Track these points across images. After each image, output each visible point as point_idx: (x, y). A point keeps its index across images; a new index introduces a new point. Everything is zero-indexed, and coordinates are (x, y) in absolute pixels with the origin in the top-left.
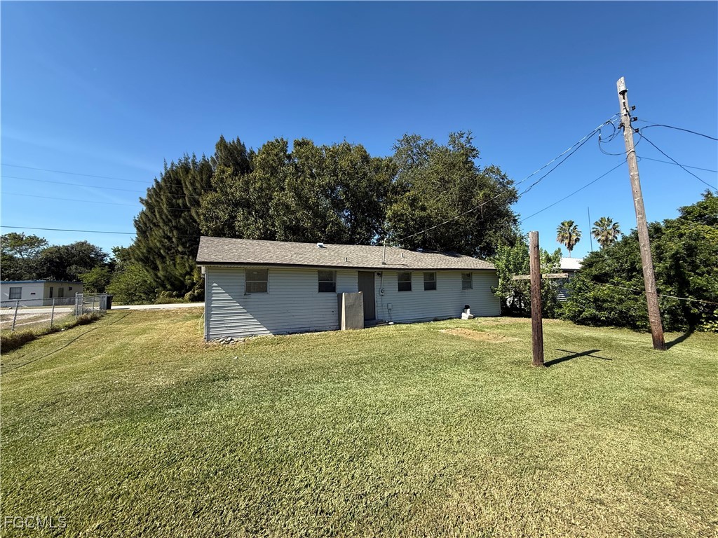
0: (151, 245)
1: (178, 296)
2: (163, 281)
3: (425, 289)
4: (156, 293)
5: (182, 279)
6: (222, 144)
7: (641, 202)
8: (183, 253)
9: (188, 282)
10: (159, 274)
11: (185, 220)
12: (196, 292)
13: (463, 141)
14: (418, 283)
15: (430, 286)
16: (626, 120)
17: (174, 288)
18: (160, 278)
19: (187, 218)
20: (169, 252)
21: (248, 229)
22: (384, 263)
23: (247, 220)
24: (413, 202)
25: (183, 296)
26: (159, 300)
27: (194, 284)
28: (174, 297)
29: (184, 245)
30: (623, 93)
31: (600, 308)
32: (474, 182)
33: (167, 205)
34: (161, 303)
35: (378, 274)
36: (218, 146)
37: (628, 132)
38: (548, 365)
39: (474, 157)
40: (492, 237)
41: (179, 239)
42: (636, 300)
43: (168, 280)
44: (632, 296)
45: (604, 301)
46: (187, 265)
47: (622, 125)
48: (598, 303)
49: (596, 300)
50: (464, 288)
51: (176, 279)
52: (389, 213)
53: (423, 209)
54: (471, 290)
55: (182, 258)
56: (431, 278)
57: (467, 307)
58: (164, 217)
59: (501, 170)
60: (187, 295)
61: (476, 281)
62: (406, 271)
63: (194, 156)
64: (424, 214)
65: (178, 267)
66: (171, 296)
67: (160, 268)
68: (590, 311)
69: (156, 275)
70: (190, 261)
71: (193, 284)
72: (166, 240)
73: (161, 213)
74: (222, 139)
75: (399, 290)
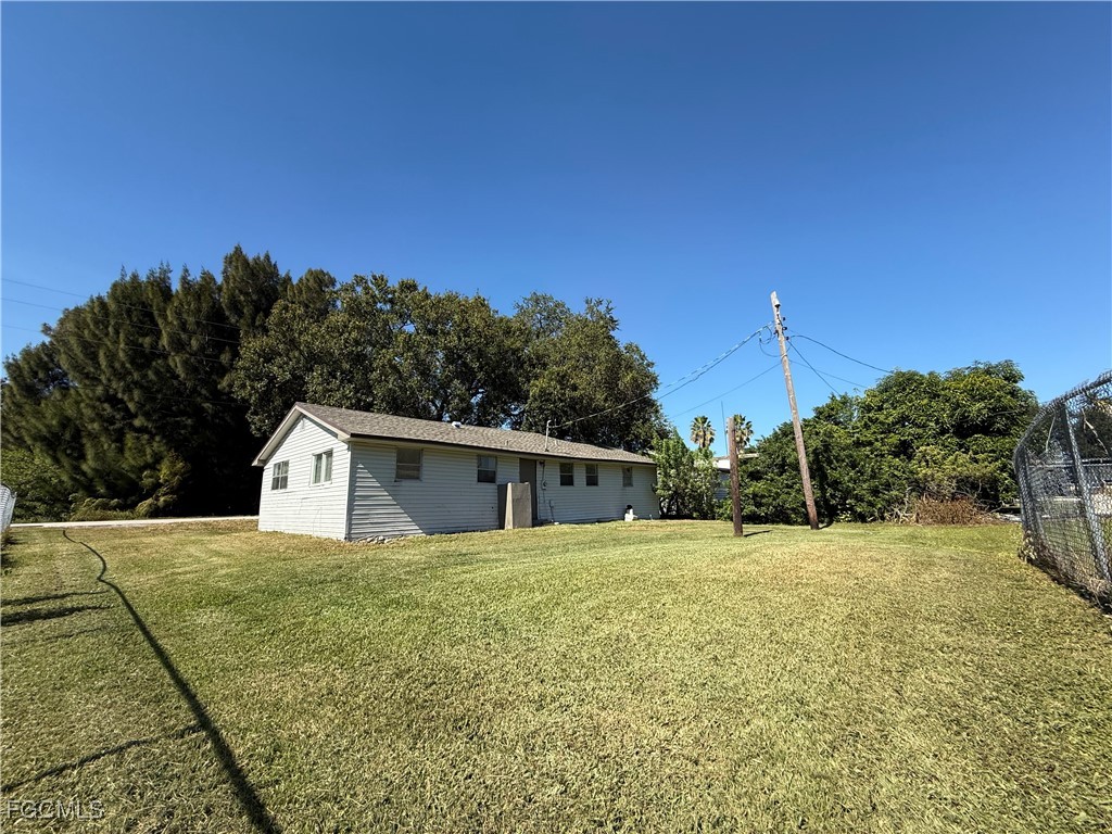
0: (70, 412)
1: (122, 508)
2: (91, 480)
3: (588, 484)
4: (71, 503)
5: (133, 476)
6: (236, 258)
7: (794, 399)
8: (142, 430)
9: (147, 482)
10: (84, 467)
11: (157, 373)
12: (162, 499)
13: (602, 309)
14: (580, 476)
15: (592, 481)
16: (779, 328)
17: (113, 491)
18: (84, 474)
19: (162, 370)
20: (112, 428)
21: (330, 396)
22: (547, 450)
23: (328, 384)
24: (562, 379)
25: (133, 506)
26: (77, 516)
27: (160, 485)
28: (114, 508)
29: (147, 415)
30: (778, 306)
31: (759, 505)
32: (618, 363)
33: (126, 344)
34: (83, 520)
35: (541, 463)
36: (229, 261)
37: (782, 338)
38: (746, 536)
39: (613, 329)
40: (639, 429)
41: (140, 406)
42: (788, 493)
43: (101, 477)
44: (786, 490)
45: (763, 496)
46: (148, 451)
47: (777, 332)
48: (757, 499)
49: (755, 495)
50: (625, 485)
51: (121, 475)
52: (534, 391)
53: (575, 388)
54: (630, 488)
55: (138, 438)
56: (592, 469)
57: (630, 507)
58: (117, 365)
59: (640, 348)
60: (144, 506)
61: (636, 477)
62: (568, 461)
63: (187, 271)
64: (577, 394)
65: (127, 454)
66: (105, 507)
67: (89, 457)
68: (750, 508)
69: (77, 469)
70: (155, 445)
71: (158, 485)
72: (106, 406)
73: (112, 357)
74: (238, 251)
75: (562, 484)
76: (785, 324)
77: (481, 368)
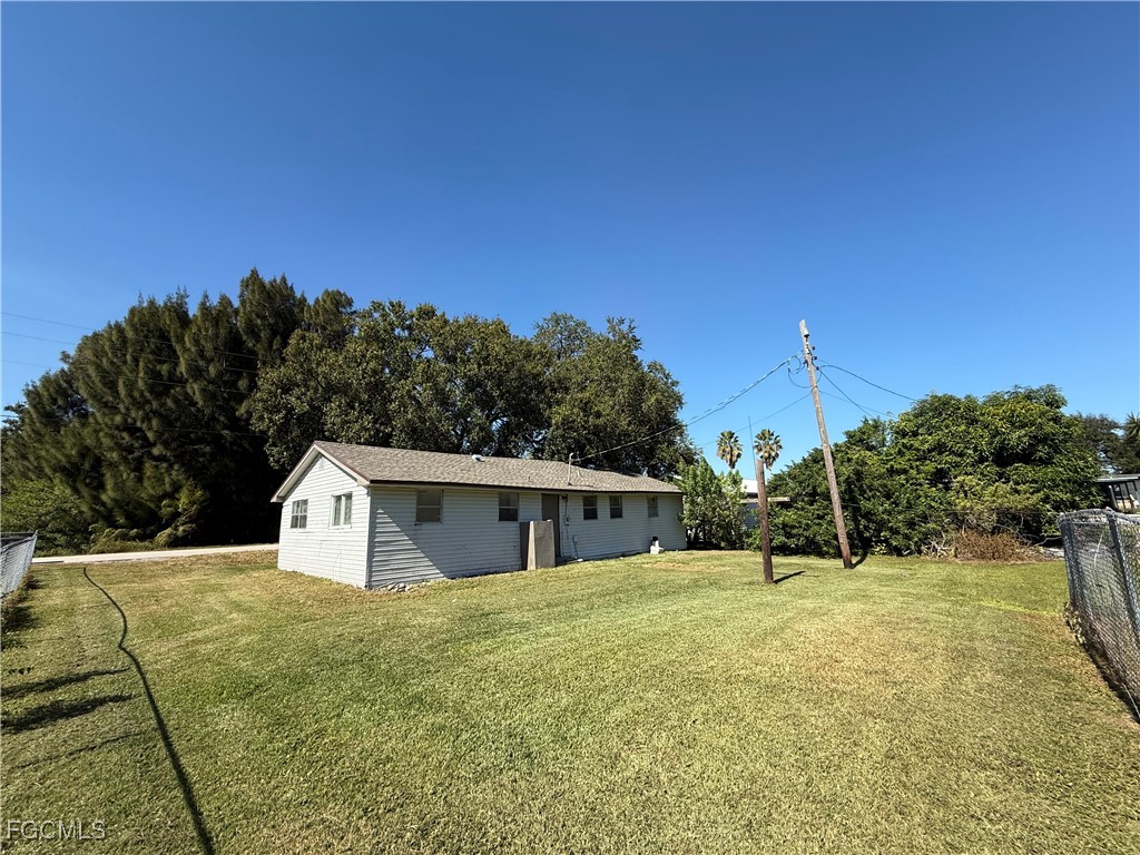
0: (89, 442)
1: (142, 538)
2: (111, 511)
3: (612, 517)
4: (91, 533)
5: (152, 506)
6: (253, 281)
7: (825, 432)
8: (157, 459)
9: (166, 511)
10: (104, 497)
11: (176, 401)
12: (181, 528)
13: (625, 328)
14: (604, 509)
15: (616, 513)
16: (809, 358)
17: (133, 521)
18: (103, 504)
19: (180, 397)
20: (130, 457)
21: (349, 427)
22: (570, 484)
23: (346, 416)
24: (585, 407)
25: (152, 536)
26: (98, 547)
27: (178, 515)
28: (134, 539)
29: (166, 444)
30: (807, 336)
31: (789, 535)
32: (642, 385)
33: (146, 373)
34: (103, 552)
35: (563, 498)
36: (245, 284)
37: (811, 368)
38: (776, 582)
39: (636, 348)
40: (664, 452)
41: (159, 434)
42: (819, 524)
43: (121, 507)
44: (817, 521)
45: (793, 527)
46: (167, 480)
47: (806, 362)
48: (786, 529)
49: (785, 526)
50: (650, 516)
51: (140, 505)
52: (556, 419)
53: (598, 415)
54: (656, 518)
55: (156, 467)
56: (616, 500)
57: (655, 539)
58: (136, 394)
59: (665, 367)
60: (163, 536)
61: (662, 507)
62: (591, 494)
64: (601, 421)
65: (146, 483)
66: (124, 537)
67: (109, 487)
68: (780, 539)
69: (96, 499)
70: (174, 473)
71: (176, 515)
72: (125, 435)
73: (131, 386)
74: (254, 273)
75: (585, 518)
76: (815, 354)
77: (501, 396)
